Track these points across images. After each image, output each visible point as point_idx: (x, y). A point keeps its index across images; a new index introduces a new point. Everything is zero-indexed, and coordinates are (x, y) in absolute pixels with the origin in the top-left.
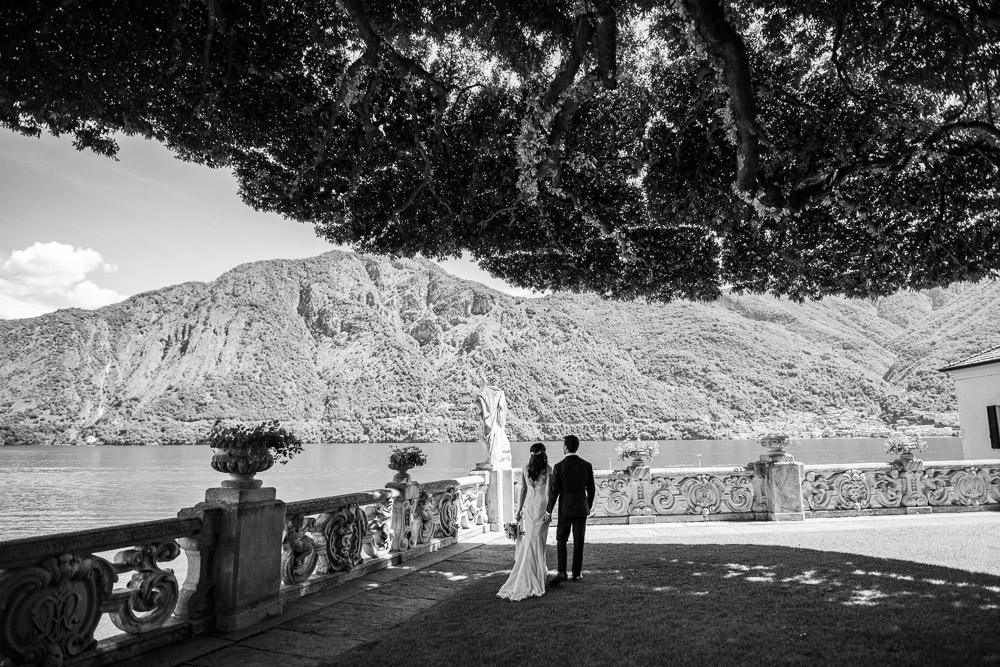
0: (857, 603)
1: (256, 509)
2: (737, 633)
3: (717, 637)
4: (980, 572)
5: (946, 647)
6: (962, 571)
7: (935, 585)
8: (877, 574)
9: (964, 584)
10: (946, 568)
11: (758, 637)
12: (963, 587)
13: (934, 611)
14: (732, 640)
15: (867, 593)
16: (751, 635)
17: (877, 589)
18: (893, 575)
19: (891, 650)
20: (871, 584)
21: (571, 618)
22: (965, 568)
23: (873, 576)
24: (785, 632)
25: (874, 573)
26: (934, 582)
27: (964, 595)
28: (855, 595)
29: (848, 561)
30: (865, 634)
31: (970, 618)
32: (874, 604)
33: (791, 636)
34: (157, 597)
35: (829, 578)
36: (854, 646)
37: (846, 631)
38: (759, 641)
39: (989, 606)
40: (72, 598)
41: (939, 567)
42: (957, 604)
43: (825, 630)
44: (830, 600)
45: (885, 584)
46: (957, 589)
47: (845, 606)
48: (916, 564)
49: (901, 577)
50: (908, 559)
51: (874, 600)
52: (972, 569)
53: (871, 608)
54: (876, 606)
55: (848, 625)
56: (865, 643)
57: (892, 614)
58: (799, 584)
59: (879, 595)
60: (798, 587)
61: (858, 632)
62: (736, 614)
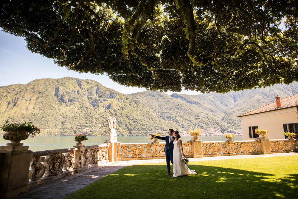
0: (220, 181)
1: (19, 154)
2: (185, 193)
3: (179, 194)
4: (252, 171)
5: (247, 194)
6: (247, 171)
7: (241, 175)
8: (224, 173)
9: (248, 175)
10: (243, 170)
12: (248, 176)
13: (242, 183)
14: (183, 195)
15: (222, 178)
16: (189, 193)
17: (225, 177)
18: (229, 173)
19: (232, 196)
20: (223, 176)
21: (132, 189)
22: (248, 170)
23: (223, 173)
24: (200, 192)
25: (224, 172)
26: (240, 174)
27: (249, 178)
28: (219, 179)
29: (216, 169)
30: (224, 192)
31: (252, 185)
32: (225, 182)
33: (202, 193)
35: (211, 174)
36: (221, 195)
37: (218, 190)
38: (192, 195)
39: (256, 181)
41: (241, 170)
42: (248, 181)
43: (212, 191)
44: (212, 181)
45: (227, 176)
46: (247, 177)
47: (216, 183)
48: (235, 169)
49: (231, 173)
50: (232, 168)
51: (225, 180)
52: (250, 170)
53: (224, 183)
54: (226, 182)
55: (218, 189)
56: (224, 194)
57: (230, 184)
58: (203, 176)
59: (226, 179)
60: (203, 177)
61: (221, 191)
62: (184, 186)
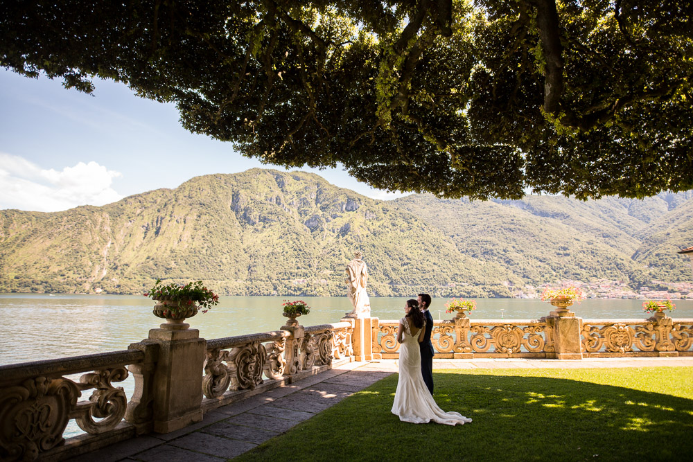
0: (634, 429)
1: (184, 345)
2: (542, 452)
3: (526, 454)
8: (645, 405)
11: (559, 456)
15: (639, 420)
16: (554, 454)
17: (648, 417)
18: (658, 406)
20: (643, 413)
21: (413, 432)
23: (642, 406)
24: (580, 452)
25: (643, 404)
28: (631, 422)
29: (621, 393)
30: (648, 458)
32: (648, 430)
33: (586, 457)
34: (110, 408)
35: (608, 407)
37: (630, 453)
40: (46, 409)
43: (612, 452)
44: (612, 425)
45: (652, 414)
47: (624, 431)
48: (675, 397)
49: (664, 408)
50: (668, 393)
51: (647, 427)
53: (646, 433)
54: (650, 432)
55: (630, 448)
57: (664, 440)
58: (586, 411)
59: (650, 423)
60: (585, 414)
61: (640, 455)
62: (540, 435)
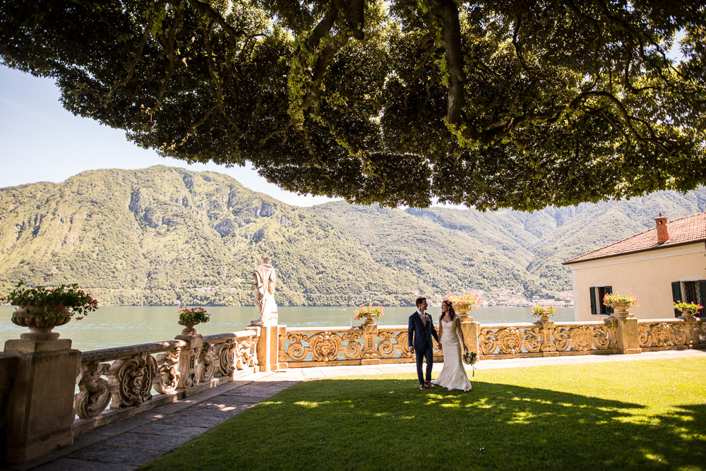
0: (517, 422)
2: (435, 449)
3: (420, 453)
4: (593, 396)
5: (579, 454)
6: (581, 397)
7: (566, 407)
8: (529, 400)
9: (585, 406)
10: (571, 394)
11: (450, 452)
12: (584, 408)
13: (568, 427)
14: (431, 455)
15: (523, 414)
16: (445, 450)
17: (530, 411)
18: (539, 401)
19: (543, 459)
20: (525, 407)
21: (312, 440)
22: (584, 394)
23: (526, 401)
24: (469, 447)
25: (526, 399)
26: (565, 405)
27: (585, 414)
28: (515, 416)
29: (509, 390)
30: (526, 447)
31: (591, 431)
32: (529, 422)
33: (473, 450)
35: (497, 404)
36: (517, 457)
37: (511, 444)
38: (451, 455)
39: (602, 422)
41: (567, 394)
42: (582, 421)
43: (497, 444)
44: (499, 420)
45: (535, 408)
46: (580, 410)
47: (509, 425)
48: (553, 392)
49: (543, 402)
50: (547, 388)
51: (528, 420)
52: (588, 395)
53: (526, 425)
54: (530, 424)
55: (512, 440)
56: (525, 454)
57: (541, 430)
58: (477, 409)
59: (531, 416)
60: (477, 411)
61: (519, 445)
62: (434, 434)
